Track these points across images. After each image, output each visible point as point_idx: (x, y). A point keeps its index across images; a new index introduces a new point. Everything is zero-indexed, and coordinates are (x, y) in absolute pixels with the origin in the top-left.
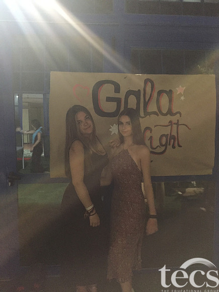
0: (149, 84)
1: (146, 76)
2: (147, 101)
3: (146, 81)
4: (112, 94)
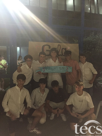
0: (59, 46)
1: (58, 44)
2: (59, 51)
3: (58, 45)
4: (48, 49)
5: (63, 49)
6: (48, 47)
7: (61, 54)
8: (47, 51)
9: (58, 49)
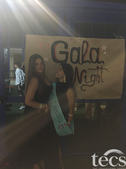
1: (84, 39)
2: (84, 54)
3: (84, 42)
5: (92, 49)
6: (63, 45)
7: (89, 60)
8: (61, 53)
9: (83, 50)
